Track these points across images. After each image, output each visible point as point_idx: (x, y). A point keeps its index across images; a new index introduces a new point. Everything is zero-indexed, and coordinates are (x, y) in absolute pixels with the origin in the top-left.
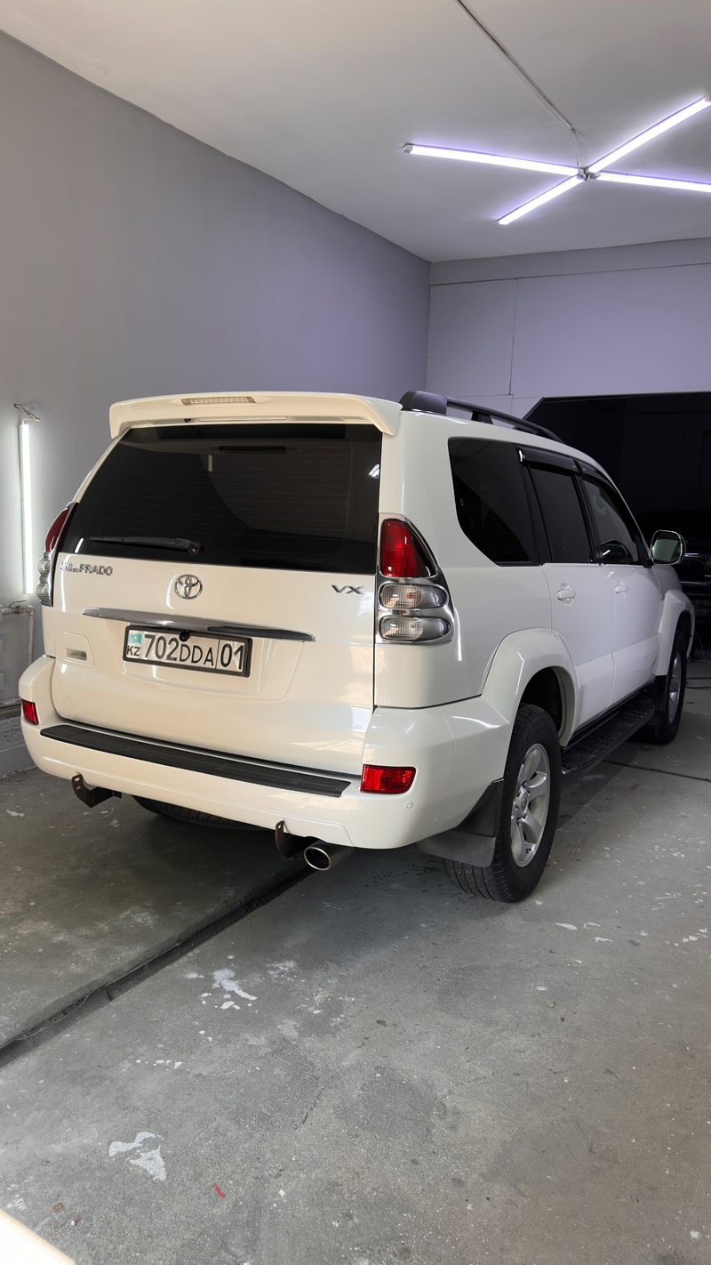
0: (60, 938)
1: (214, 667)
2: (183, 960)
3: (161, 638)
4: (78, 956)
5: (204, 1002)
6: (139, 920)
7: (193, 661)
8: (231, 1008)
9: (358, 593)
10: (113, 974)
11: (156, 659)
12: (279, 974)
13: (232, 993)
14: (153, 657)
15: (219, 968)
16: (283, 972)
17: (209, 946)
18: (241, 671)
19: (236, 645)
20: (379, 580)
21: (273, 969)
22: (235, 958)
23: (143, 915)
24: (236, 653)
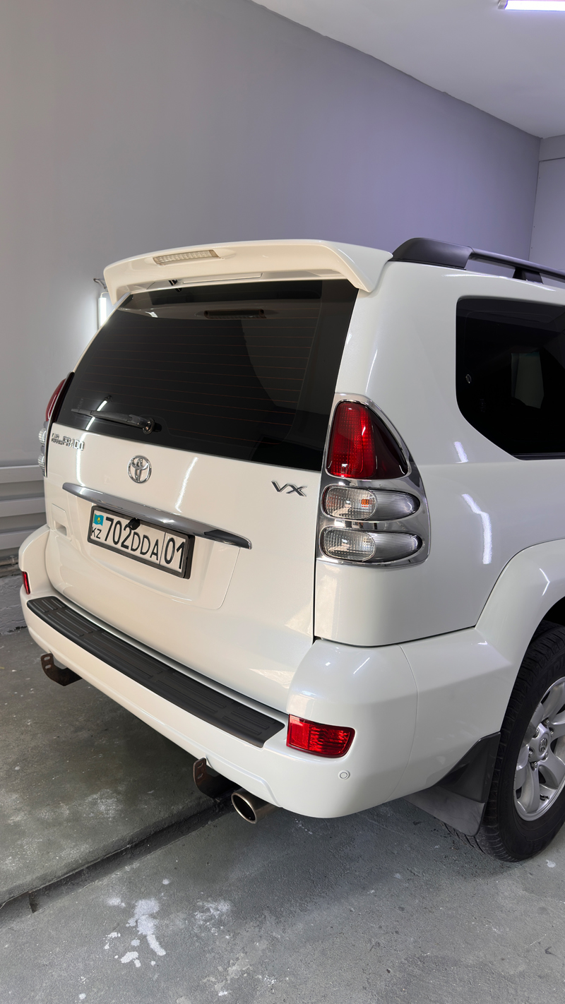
0: (18, 819)
1: (158, 562)
2: (116, 875)
3: (119, 523)
4: (22, 846)
5: (107, 947)
6: (103, 808)
7: (142, 553)
8: (132, 963)
9: (300, 494)
10: (43, 878)
11: (112, 544)
12: (206, 921)
13: (143, 938)
14: (110, 542)
15: (146, 896)
16: (211, 918)
17: (151, 859)
18: (180, 571)
19: (179, 541)
20: (324, 480)
21: (204, 910)
22: (170, 884)
23: (109, 801)
24: (178, 550)
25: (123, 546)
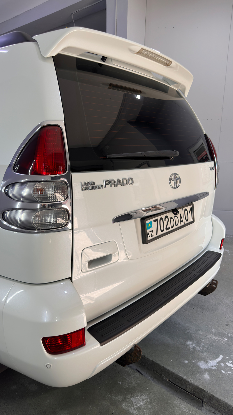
1: (184, 224)
3: (161, 219)
5: (230, 373)
7: (176, 226)
9: (214, 169)
11: (161, 233)
19: (189, 208)
24: (189, 212)
25: (167, 229)
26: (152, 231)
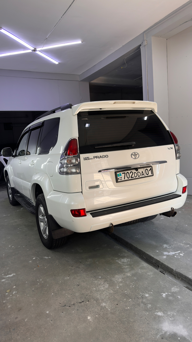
1: (145, 176)
5: (178, 257)
7: (139, 176)
9: (172, 149)
13: (176, 253)
14: (126, 179)
18: (152, 175)
19: (149, 168)
24: (149, 171)
25: (131, 177)
26: (121, 178)
